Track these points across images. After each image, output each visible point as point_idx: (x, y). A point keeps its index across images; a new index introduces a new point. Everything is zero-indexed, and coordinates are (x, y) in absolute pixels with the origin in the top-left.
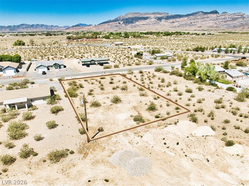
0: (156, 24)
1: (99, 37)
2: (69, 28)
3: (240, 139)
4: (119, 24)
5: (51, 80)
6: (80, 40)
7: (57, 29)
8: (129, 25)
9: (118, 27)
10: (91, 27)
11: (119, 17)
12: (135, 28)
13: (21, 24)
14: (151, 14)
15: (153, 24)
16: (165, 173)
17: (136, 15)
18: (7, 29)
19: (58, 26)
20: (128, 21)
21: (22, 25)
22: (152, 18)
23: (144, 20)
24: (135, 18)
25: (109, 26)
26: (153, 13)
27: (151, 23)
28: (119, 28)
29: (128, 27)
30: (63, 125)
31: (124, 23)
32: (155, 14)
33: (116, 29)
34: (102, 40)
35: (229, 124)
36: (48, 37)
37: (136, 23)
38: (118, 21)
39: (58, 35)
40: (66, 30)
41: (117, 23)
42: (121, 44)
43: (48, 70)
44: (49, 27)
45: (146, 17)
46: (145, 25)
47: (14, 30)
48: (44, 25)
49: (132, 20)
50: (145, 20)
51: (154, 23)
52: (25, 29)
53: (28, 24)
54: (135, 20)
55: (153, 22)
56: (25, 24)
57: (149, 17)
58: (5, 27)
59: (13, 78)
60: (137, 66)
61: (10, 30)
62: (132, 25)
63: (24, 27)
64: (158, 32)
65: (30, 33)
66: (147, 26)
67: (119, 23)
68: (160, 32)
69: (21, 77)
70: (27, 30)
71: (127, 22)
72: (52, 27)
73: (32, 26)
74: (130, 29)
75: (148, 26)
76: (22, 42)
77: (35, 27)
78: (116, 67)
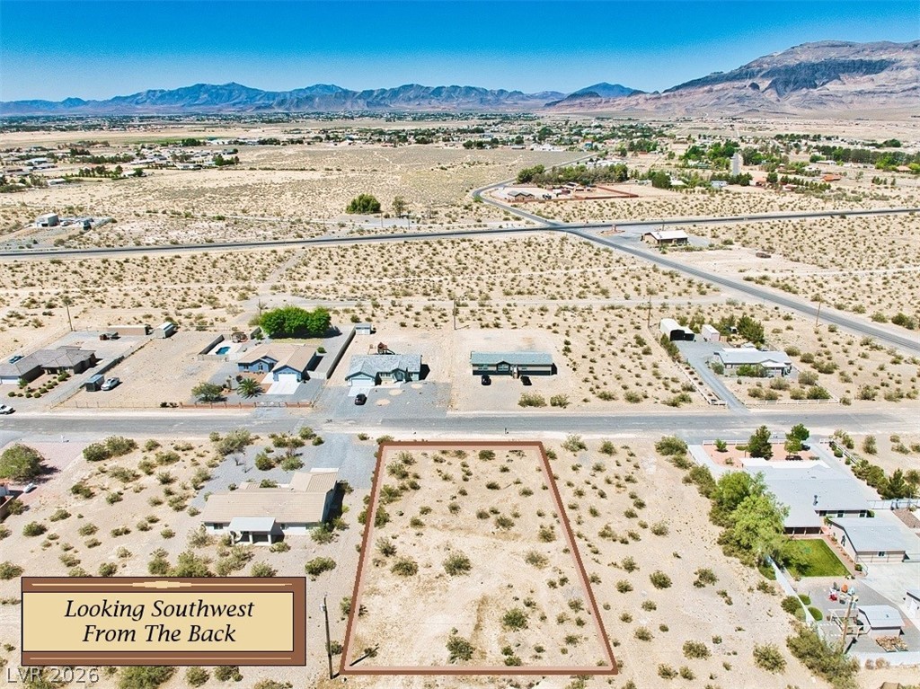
2: (559, 102)
4: (751, 91)
5: (363, 438)
7: (517, 104)
8: (795, 93)
9: (746, 103)
10: (641, 98)
11: (757, 60)
13: (403, 87)
14: (906, 49)
15: (903, 91)
17: (833, 54)
18: (359, 101)
19: (520, 93)
20: (793, 77)
21: (406, 88)
22: (906, 68)
23: (866, 73)
24: (826, 65)
25: (712, 97)
26: (916, 46)
27: (897, 88)
29: (787, 102)
31: (773, 84)
33: (738, 109)
34: (636, 197)
37: (827, 86)
38: (750, 78)
40: (547, 109)
41: (744, 84)
43: (376, 386)
44: (489, 98)
45: (877, 62)
46: (867, 96)
47: (379, 104)
48: (474, 88)
49: (813, 74)
50: (873, 76)
51: (909, 90)
52: (412, 102)
53: (426, 86)
54: (823, 75)
55: (907, 82)
56: (415, 83)
57: (893, 63)
58: (355, 93)
59: (287, 405)
61: (369, 104)
62: (806, 95)
63: (412, 97)
66: (875, 100)
67: (755, 86)
69: (303, 406)
71: (787, 83)
72: (501, 98)
73: (438, 91)
74: (795, 111)
75: (882, 100)
76: (371, 203)
77: (444, 94)
78: (558, 403)
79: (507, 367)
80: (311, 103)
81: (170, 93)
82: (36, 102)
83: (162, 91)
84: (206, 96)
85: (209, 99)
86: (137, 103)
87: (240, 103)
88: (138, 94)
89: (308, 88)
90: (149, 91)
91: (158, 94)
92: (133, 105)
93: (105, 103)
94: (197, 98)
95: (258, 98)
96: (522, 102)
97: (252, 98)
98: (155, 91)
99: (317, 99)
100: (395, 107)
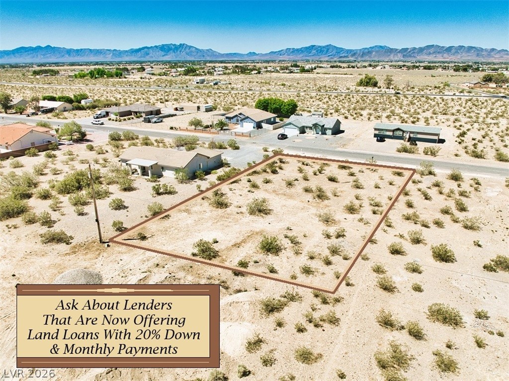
7: (502, 57)
13: (427, 46)
18: (398, 54)
19: (506, 51)
21: (429, 47)
36: (457, 73)
43: (300, 133)
44: (483, 53)
47: (410, 56)
48: (474, 47)
52: (431, 55)
53: (442, 46)
56: (435, 44)
58: (397, 50)
59: (236, 135)
61: (404, 56)
63: (431, 52)
70: (435, 57)
72: (492, 53)
73: (449, 49)
76: (372, 80)
77: (453, 51)
78: (429, 153)
79: (401, 133)
80: (370, 55)
81: (297, 50)
82: (235, 54)
83: (293, 49)
84: (315, 51)
85: (316, 53)
86: (280, 55)
87: (332, 55)
88: (282, 50)
89: (370, 47)
90: (287, 49)
91: (292, 50)
92: (279, 56)
93: (266, 54)
94: (310, 52)
95: (342, 52)
96: (505, 56)
97: (339, 53)
98: (290, 49)
99: (374, 53)
100: (419, 58)
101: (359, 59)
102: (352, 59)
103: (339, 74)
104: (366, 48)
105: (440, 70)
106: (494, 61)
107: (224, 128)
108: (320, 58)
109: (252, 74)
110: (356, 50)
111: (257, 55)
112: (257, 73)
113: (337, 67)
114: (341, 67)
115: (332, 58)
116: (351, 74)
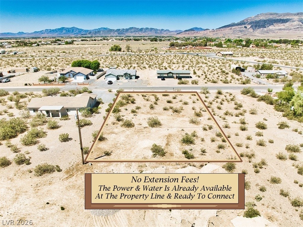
0: (299, 28)
1: (210, 45)
2: (181, 33)
3: (276, 212)
4: (244, 29)
5: (110, 92)
6: (184, 48)
7: (167, 33)
8: (259, 30)
9: (243, 32)
10: (208, 31)
11: (246, 19)
12: (267, 34)
13: (130, 28)
14: (295, 15)
15: (294, 29)
16: (127, 222)
17: (271, 17)
18: (115, 32)
19: (168, 30)
20: (258, 25)
22: (295, 21)
23: (282, 23)
24: (269, 21)
25: (232, 31)
26: (298, 14)
27: (292, 28)
28: (243, 34)
29: (256, 32)
30: (75, 141)
31: (251, 27)
32: (300, 15)
33: (240, 34)
34: (211, 49)
35: (276, 184)
36: (152, 42)
37: (269, 27)
38: (244, 25)
39: (164, 41)
40: (178, 35)
41: (242, 27)
42: (230, 55)
43: (117, 80)
44: (158, 32)
45: (285, 19)
46: (282, 30)
47: (122, 34)
48: (153, 29)
49: (265, 23)
50: (284, 24)
51: (296, 28)
52: (133, 33)
53: (137, 28)
54: (268, 23)
55: (295, 26)
56: (134, 27)
57: (291, 20)
58: (114, 30)
59: (79, 84)
60: (225, 84)
61: (119, 33)
62: (262, 30)
63: (133, 31)
64: (297, 40)
65: (137, 37)
66: (285, 31)
67: (246, 27)
68: (300, 41)
69: (86, 84)
70: (135, 34)
71: (256, 26)
72: (162, 32)
73: (142, 29)
74: (259, 35)
75: (287, 31)
76: (118, 47)
78: (194, 83)
79: (172, 75)
80: (99, 33)
81: (53, 30)
82: (8, 33)
83: (50, 30)
84: (65, 31)
85: (66, 32)
86: (42, 33)
87: (76, 33)
88: (42, 31)
89: (99, 29)
90: (46, 30)
91: (49, 31)
93: (32, 33)
94: (62, 32)
95: (82, 31)
96: (169, 33)
97: (80, 32)
98: (48, 30)
99: (101, 32)
100: (127, 34)
101: (94, 36)
102: (89, 35)
103: (91, 45)
104: (96, 29)
105: (143, 41)
106: (165, 35)
107: (66, 81)
108: (69, 35)
109: (33, 46)
110: (90, 30)
111: (25, 34)
112: (37, 46)
113: (85, 40)
114: (88, 41)
115: (77, 35)
116: (99, 45)
